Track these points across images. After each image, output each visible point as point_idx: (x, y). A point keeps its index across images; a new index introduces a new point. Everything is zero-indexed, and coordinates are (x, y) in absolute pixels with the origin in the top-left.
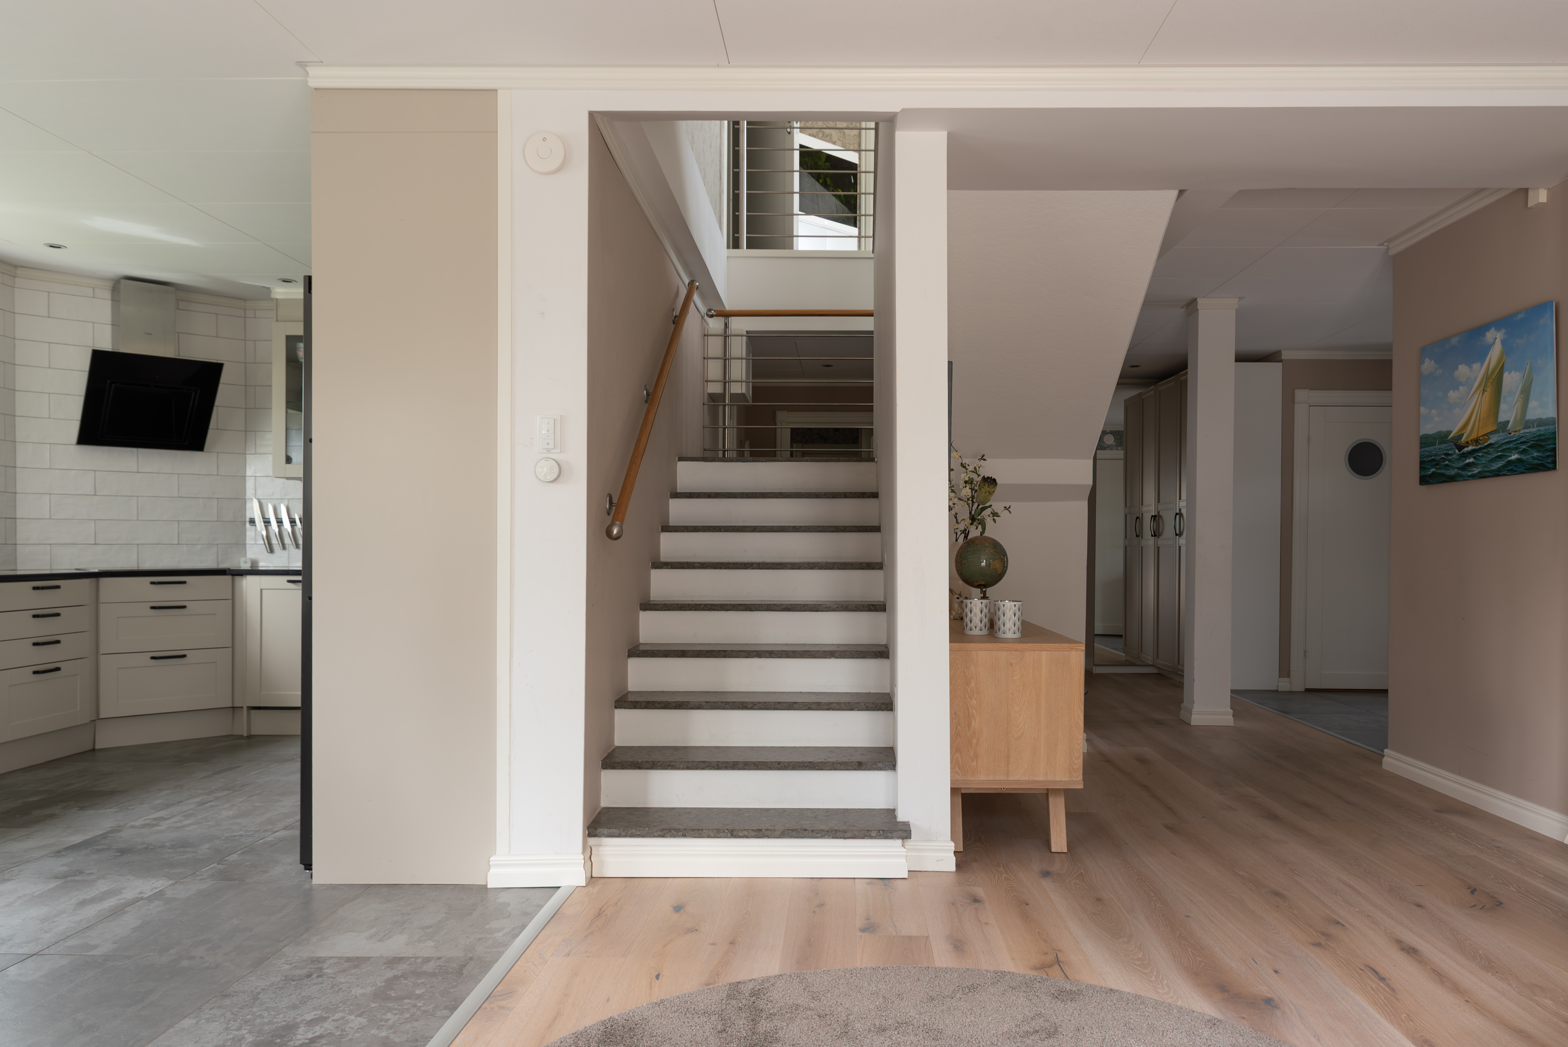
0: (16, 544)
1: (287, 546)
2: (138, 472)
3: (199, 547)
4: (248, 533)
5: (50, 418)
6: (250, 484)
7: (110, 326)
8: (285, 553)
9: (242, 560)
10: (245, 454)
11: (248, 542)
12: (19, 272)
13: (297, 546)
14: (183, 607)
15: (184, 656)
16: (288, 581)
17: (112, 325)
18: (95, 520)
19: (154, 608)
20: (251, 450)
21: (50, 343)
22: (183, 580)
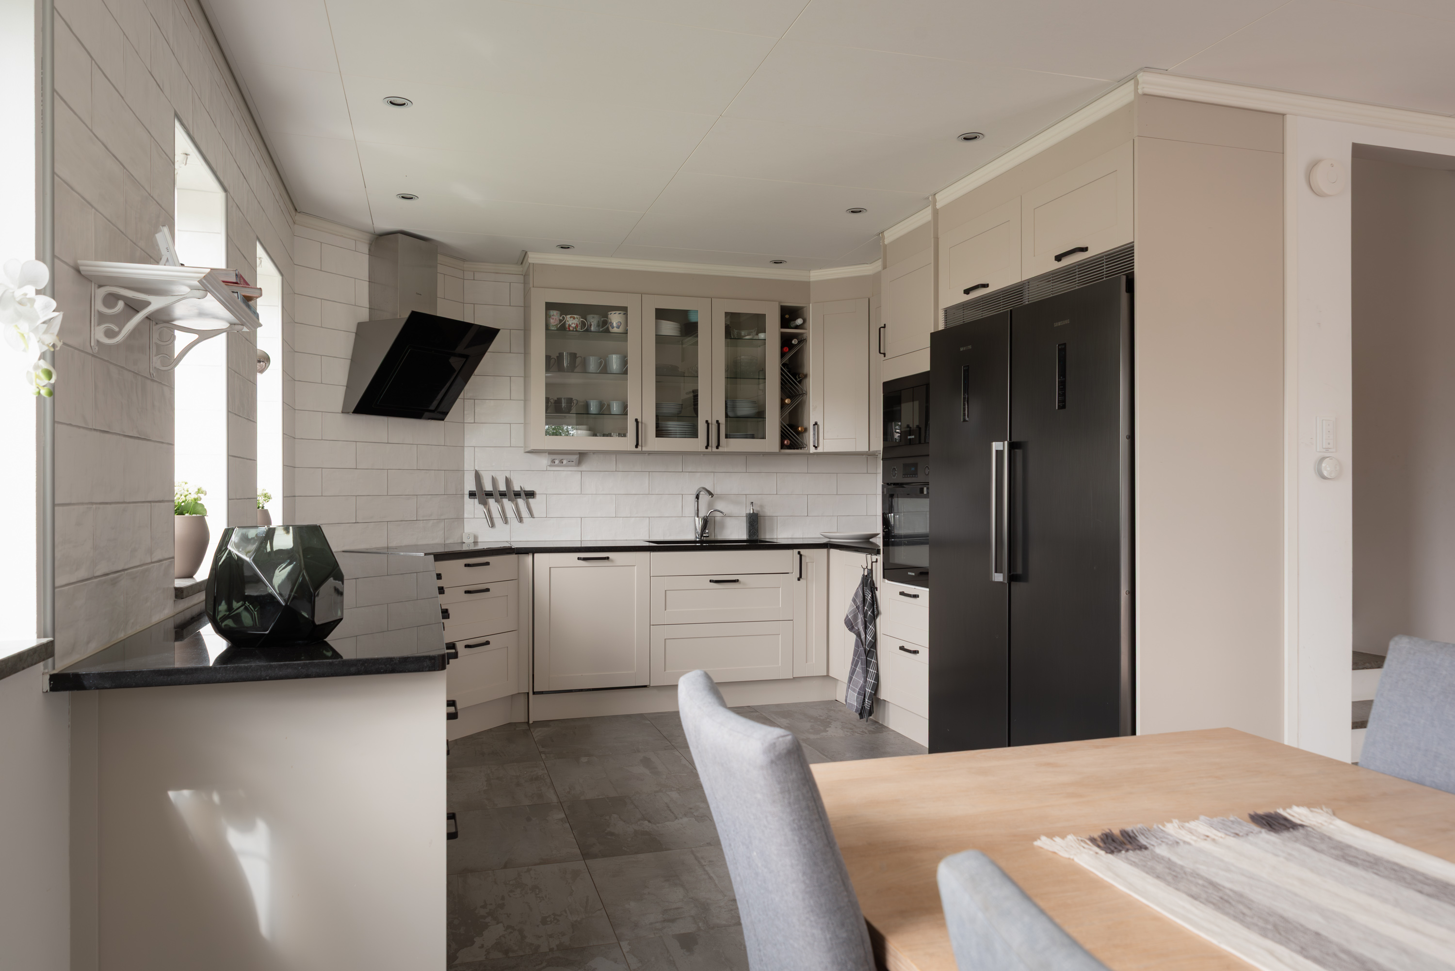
1: (509, 519)
2: (388, 443)
3: (432, 522)
4: (466, 507)
5: (322, 383)
6: (468, 453)
8: (508, 526)
9: (464, 535)
10: (464, 423)
11: (466, 516)
12: (298, 218)
13: (521, 519)
14: (487, 590)
15: (487, 643)
16: (579, 559)
17: (369, 282)
18: (356, 496)
19: (467, 592)
20: (469, 419)
21: (321, 299)
22: (487, 561)
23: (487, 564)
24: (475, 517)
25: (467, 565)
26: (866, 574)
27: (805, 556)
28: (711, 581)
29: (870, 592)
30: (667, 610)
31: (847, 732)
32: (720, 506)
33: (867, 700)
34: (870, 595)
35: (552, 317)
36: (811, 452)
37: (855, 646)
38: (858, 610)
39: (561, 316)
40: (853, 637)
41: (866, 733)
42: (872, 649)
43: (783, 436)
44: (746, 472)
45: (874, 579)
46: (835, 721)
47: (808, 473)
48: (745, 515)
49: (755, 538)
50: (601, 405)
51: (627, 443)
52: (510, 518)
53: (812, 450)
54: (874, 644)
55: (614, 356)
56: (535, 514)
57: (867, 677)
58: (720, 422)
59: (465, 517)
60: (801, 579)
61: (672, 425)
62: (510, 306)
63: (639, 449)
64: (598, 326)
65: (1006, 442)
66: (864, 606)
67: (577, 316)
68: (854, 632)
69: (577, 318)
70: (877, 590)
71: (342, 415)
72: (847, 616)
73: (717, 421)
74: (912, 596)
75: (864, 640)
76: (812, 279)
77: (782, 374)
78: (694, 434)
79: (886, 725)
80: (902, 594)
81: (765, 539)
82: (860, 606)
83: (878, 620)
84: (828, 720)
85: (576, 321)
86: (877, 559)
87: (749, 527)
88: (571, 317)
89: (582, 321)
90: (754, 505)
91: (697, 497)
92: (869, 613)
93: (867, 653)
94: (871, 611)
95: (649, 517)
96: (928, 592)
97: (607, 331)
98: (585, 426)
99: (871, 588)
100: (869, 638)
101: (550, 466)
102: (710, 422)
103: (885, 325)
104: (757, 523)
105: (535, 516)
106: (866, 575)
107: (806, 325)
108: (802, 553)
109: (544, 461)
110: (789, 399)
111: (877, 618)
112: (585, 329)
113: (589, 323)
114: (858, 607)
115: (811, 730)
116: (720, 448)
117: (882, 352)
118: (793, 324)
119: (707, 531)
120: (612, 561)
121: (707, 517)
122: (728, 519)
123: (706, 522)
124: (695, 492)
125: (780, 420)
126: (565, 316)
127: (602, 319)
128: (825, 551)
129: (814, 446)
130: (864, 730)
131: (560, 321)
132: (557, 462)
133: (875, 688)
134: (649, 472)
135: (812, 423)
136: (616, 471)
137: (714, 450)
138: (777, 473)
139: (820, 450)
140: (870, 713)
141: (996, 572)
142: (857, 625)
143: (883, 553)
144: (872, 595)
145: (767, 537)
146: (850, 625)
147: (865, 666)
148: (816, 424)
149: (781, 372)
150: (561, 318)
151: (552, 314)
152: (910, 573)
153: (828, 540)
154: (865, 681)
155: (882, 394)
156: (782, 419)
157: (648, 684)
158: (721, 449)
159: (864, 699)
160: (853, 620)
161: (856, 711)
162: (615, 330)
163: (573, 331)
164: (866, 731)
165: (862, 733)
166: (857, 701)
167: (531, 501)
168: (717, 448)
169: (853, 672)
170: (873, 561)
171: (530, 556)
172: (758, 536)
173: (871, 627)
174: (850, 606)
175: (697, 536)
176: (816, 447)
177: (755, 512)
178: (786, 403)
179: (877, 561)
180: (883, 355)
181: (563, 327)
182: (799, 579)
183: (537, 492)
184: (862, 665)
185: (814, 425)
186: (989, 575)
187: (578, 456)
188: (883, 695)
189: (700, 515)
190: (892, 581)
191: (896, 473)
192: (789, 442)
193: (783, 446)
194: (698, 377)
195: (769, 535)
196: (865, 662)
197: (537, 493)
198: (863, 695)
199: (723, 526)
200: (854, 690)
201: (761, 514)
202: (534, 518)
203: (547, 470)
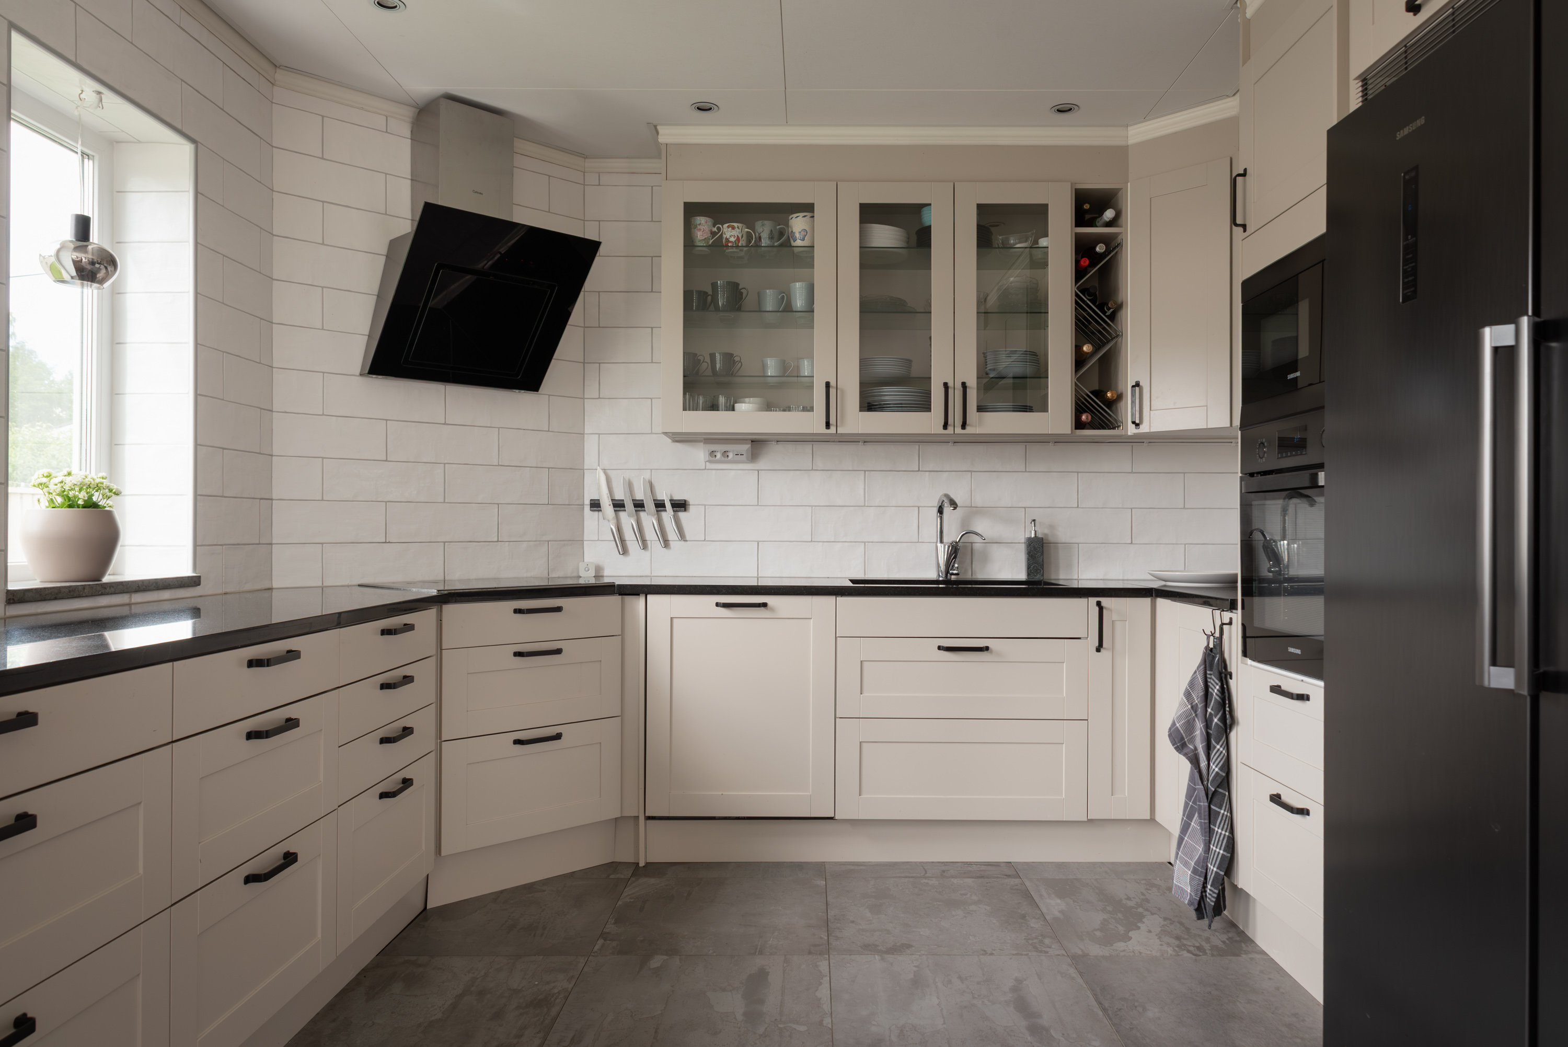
0: (271, 544)
1: (649, 543)
2: (445, 424)
3: (525, 545)
4: (587, 523)
5: (323, 329)
6: (591, 445)
7: (409, 182)
8: (646, 554)
9: (582, 566)
10: (584, 398)
11: (588, 538)
12: (280, 76)
13: (666, 543)
14: (558, 651)
15: (558, 736)
16: (717, 605)
17: (412, 180)
18: (386, 502)
19: (518, 654)
20: (591, 391)
21: (323, 202)
22: (559, 605)
23: (558, 609)
24: (600, 539)
25: (518, 611)
26: (1211, 646)
27: (1110, 610)
28: (939, 648)
29: (1217, 681)
30: (865, 694)
31: (1168, 944)
32: (982, 526)
33: (1209, 887)
34: (1218, 687)
35: (699, 227)
36: (1129, 434)
37: (1189, 780)
38: (1195, 712)
39: (714, 226)
40: (1185, 766)
41: (1205, 953)
42: (1220, 790)
43: (1080, 408)
44: (1026, 471)
45: (1226, 656)
46: (1153, 914)
47: (1132, 472)
48: (1023, 541)
49: (1038, 578)
50: (784, 367)
51: (813, 423)
52: (651, 541)
53: (1131, 430)
54: (1225, 780)
55: (798, 285)
56: (688, 534)
57: (1210, 842)
58: (967, 384)
59: (585, 539)
60: (1102, 650)
61: (889, 394)
62: (652, 221)
63: (832, 430)
64: (771, 237)
65: (1525, 321)
66: (1206, 706)
67: (739, 225)
68: (1185, 755)
69: (738, 227)
70: (1231, 678)
71: (360, 378)
72: (1174, 724)
73: (964, 385)
74: (1295, 697)
75: (1204, 771)
76: (1131, 141)
77: (1076, 303)
78: (926, 407)
79: (1250, 935)
80: (1276, 689)
81: (1051, 580)
82: (1200, 706)
83: (1233, 735)
84: (1140, 910)
85: (736, 232)
86: (1231, 619)
87: (1028, 560)
88: (728, 227)
89: (748, 232)
90: (1037, 524)
91: (941, 511)
92: (1216, 720)
93: (1210, 796)
94: (1218, 716)
95: (865, 542)
96: (1322, 690)
97: (787, 244)
98: (759, 399)
99: (1220, 673)
100: (1215, 768)
101: (710, 461)
102: (951, 384)
103: (1245, 170)
104: (1042, 554)
105: (688, 539)
106: (1212, 649)
107: (1122, 220)
108: (1103, 604)
109: (699, 454)
110: (1090, 345)
111: (1231, 730)
112: (752, 242)
113: (757, 235)
114: (1194, 708)
115: (1098, 934)
116: (967, 427)
117: (1239, 221)
118: (1100, 221)
119: (956, 565)
120: (773, 610)
121: (956, 542)
122: (995, 546)
123: (955, 551)
124: (936, 504)
125: (1075, 380)
126: (721, 226)
127: (778, 227)
128: (1148, 601)
129: (1134, 422)
130: (1204, 944)
131: (713, 234)
132: (719, 455)
133: (1225, 866)
134: (865, 471)
135: (1131, 383)
136: (812, 470)
137: (959, 430)
138: (1078, 472)
139: (1144, 429)
140: (1219, 908)
141: (1494, 663)
142: (1192, 740)
143: (1243, 608)
144: (1222, 687)
145: (1061, 577)
146: (1180, 742)
147: (1207, 821)
148: (1137, 384)
149: (1076, 300)
150: (715, 229)
151: (698, 222)
152: (1291, 650)
153: (1163, 583)
154: (1207, 850)
155: (1241, 305)
156: (1078, 379)
157: (833, 816)
158: (969, 430)
159: (1204, 887)
160: (1185, 731)
161: (1191, 903)
162: (799, 243)
163: (732, 246)
164: (1207, 947)
165: (1198, 952)
166: (1191, 885)
167: (682, 515)
168: (964, 426)
169: (1185, 828)
170: (1225, 622)
171: (642, 599)
172: (1043, 575)
173: (1218, 747)
174: (1180, 705)
175: (940, 574)
176: (1137, 425)
177: (1040, 535)
178: (1083, 351)
179: (1230, 623)
180: (1241, 229)
181: (718, 244)
182: (1098, 650)
183: (691, 500)
184: (1200, 817)
185: (1133, 386)
186: (1472, 669)
187: (749, 446)
188: (1245, 878)
189: (945, 540)
190: (1260, 662)
191: (1265, 452)
192: (1090, 417)
193: (1079, 425)
194: (931, 313)
195: (1066, 576)
196: (1207, 813)
197: (691, 504)
198: (1204, 875)
199: (985, 558)
200: (1186, 864)
201: (1051, 539)
202: (687, 541)
203: (705, 469)
